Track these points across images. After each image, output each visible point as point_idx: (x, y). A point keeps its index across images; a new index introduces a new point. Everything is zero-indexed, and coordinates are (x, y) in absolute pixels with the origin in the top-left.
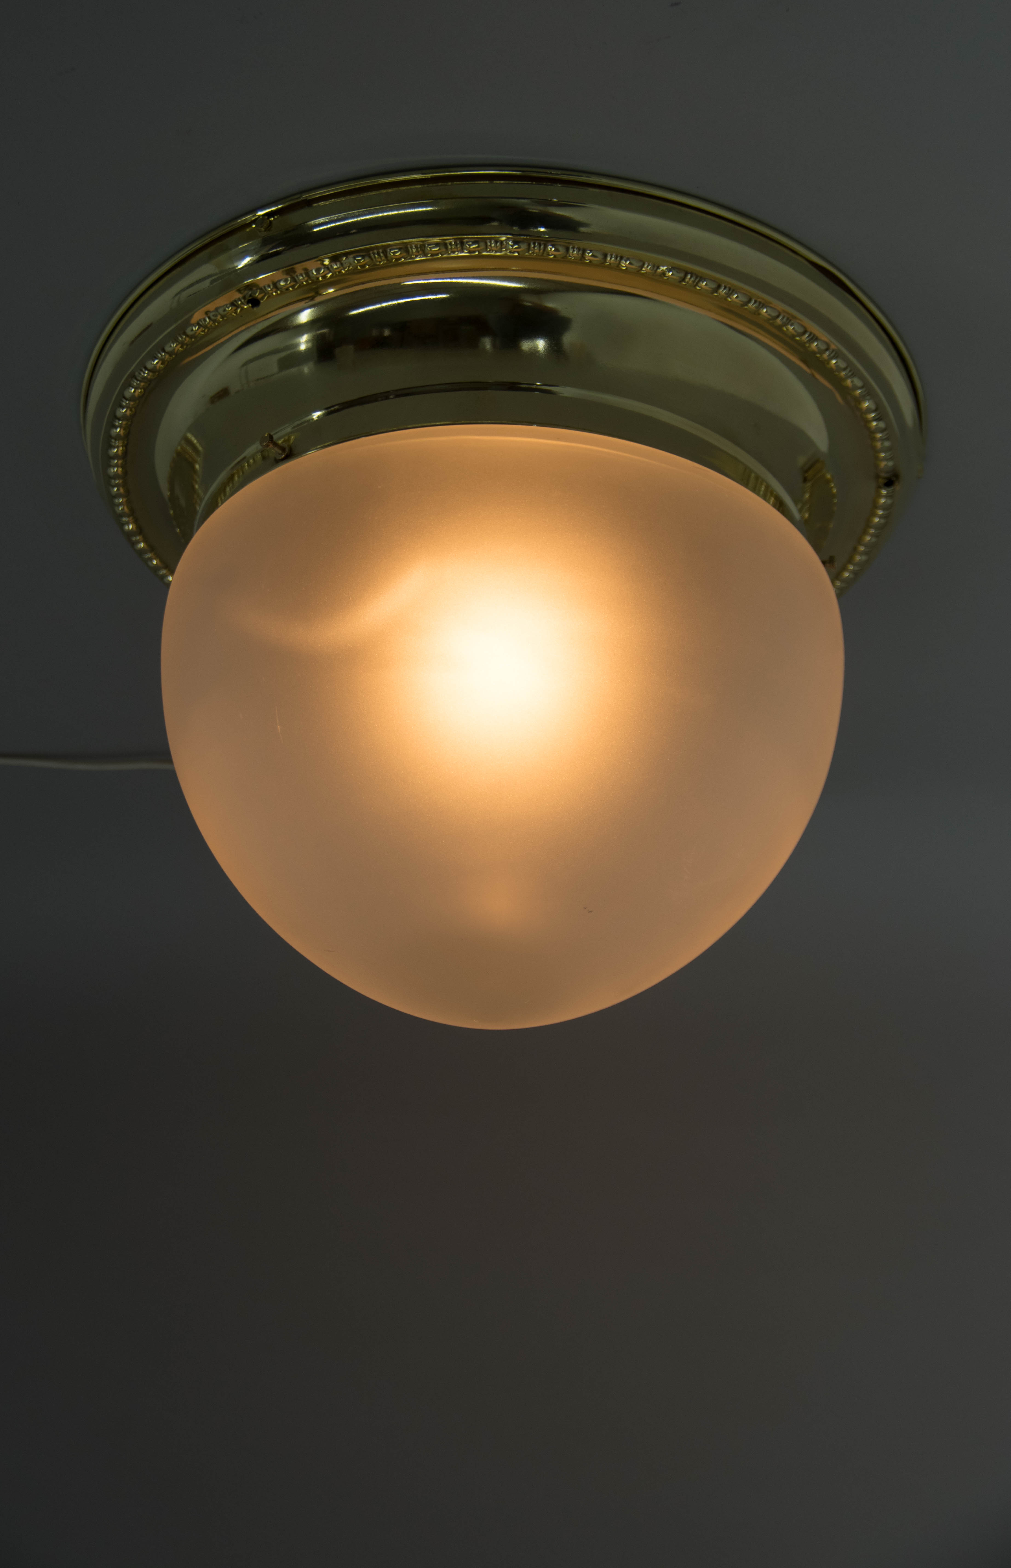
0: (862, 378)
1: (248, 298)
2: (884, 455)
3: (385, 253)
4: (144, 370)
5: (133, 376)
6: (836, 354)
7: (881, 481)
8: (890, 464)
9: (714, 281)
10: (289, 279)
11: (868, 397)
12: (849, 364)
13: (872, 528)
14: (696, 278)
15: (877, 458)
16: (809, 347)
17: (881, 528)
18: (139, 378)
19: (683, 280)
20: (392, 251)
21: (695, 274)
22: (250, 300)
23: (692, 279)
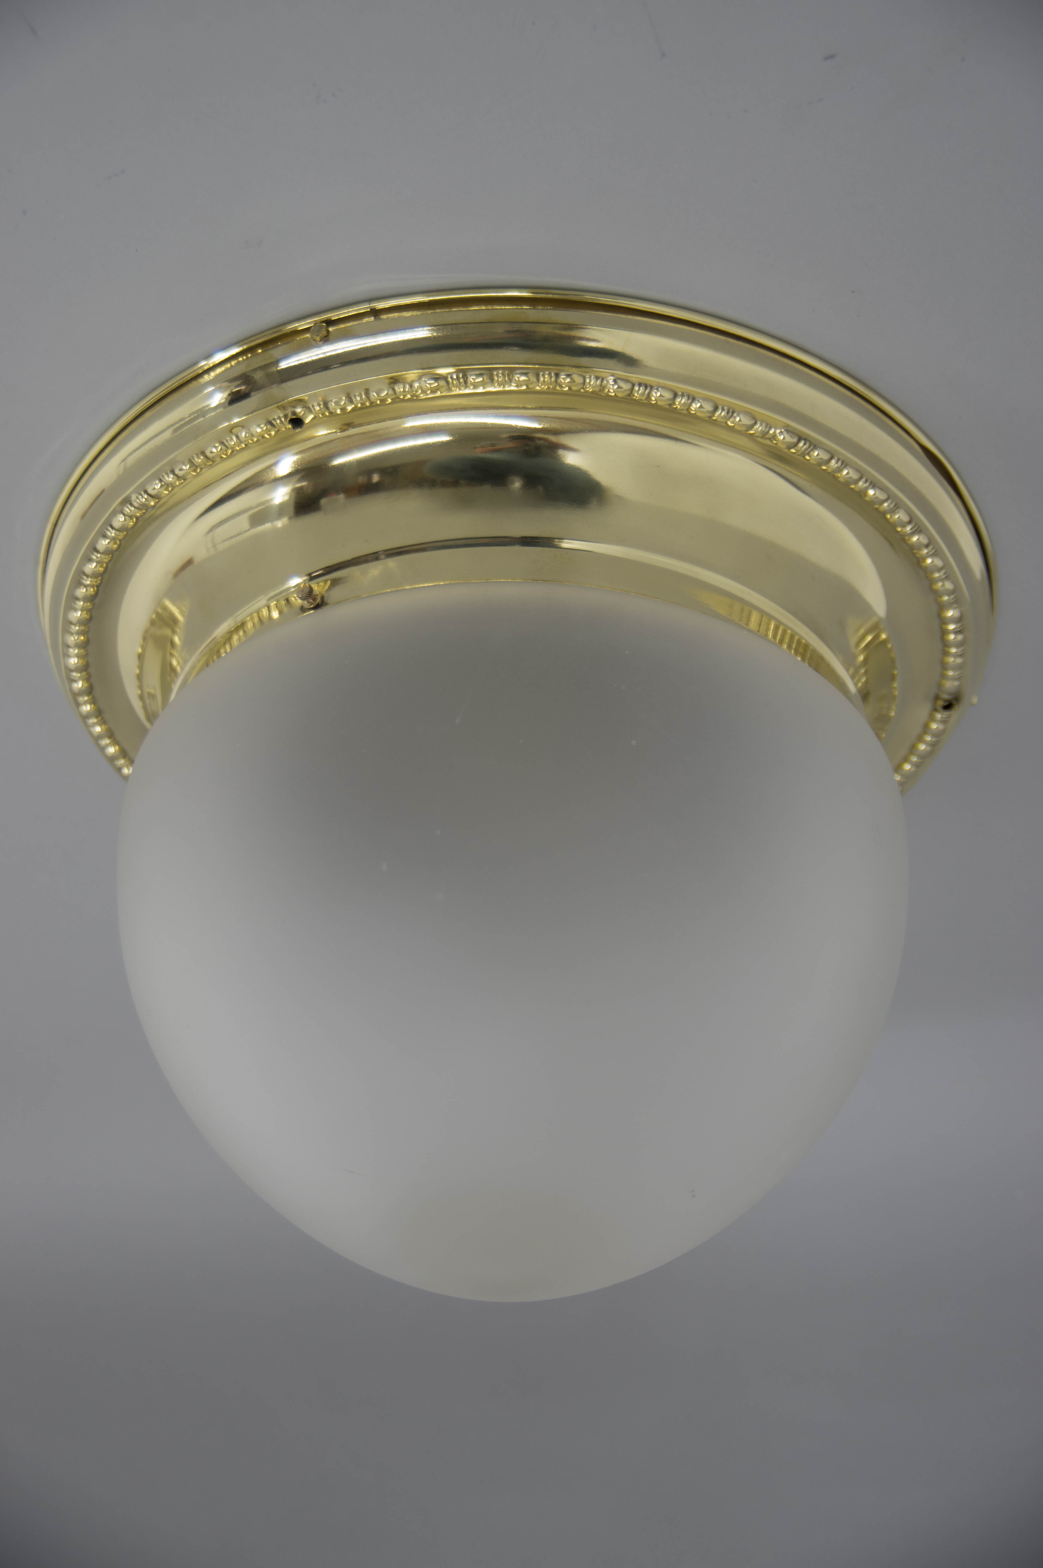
0: (955, 582)
1: (290, 416)
2: (952, 674)
3: (465, 379)
4: (143, 493)
5: (127, 501)
6: (935, 551)
7: (941, 703)
8: (956, 683)
9: (828, 451)
10: (344, 398)
11: (955, 606)
12: (946, 566)
13: (915, 755)
14: (810, 446)
15: (943, 676)
16: (909, 540)
17: (924, 757)
18: (135, 504)
19: (795, 445)
20: (472, 377)
21: (809, 441)
22: (293, 419)
23: (805, 447)
